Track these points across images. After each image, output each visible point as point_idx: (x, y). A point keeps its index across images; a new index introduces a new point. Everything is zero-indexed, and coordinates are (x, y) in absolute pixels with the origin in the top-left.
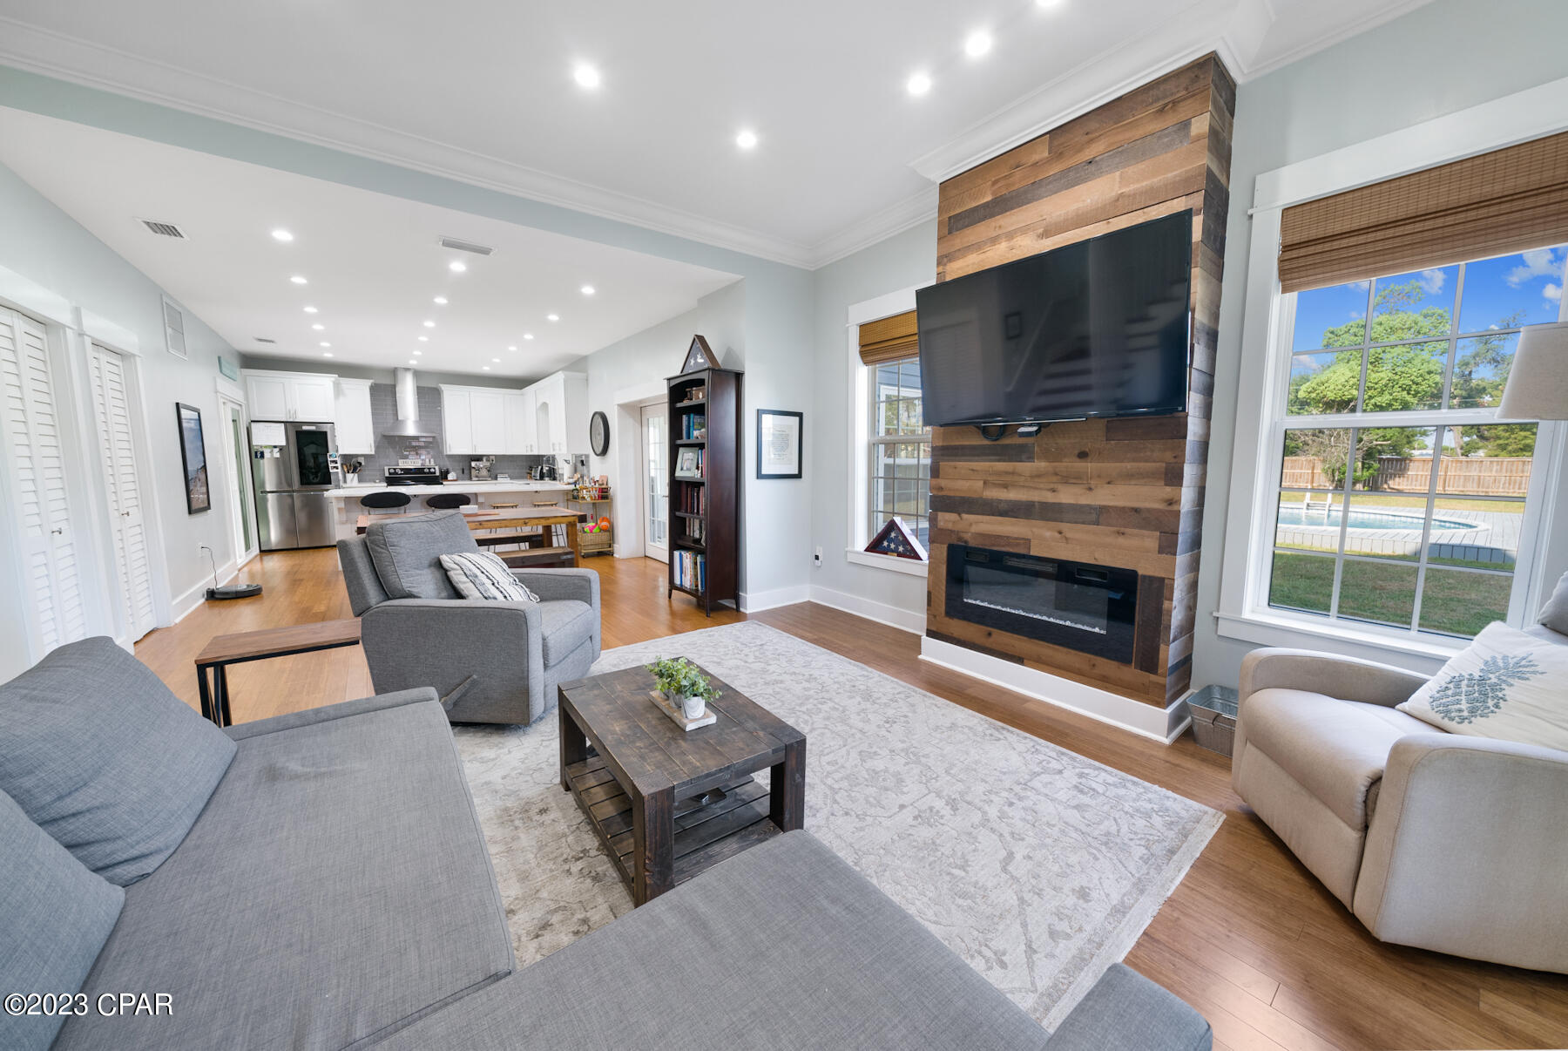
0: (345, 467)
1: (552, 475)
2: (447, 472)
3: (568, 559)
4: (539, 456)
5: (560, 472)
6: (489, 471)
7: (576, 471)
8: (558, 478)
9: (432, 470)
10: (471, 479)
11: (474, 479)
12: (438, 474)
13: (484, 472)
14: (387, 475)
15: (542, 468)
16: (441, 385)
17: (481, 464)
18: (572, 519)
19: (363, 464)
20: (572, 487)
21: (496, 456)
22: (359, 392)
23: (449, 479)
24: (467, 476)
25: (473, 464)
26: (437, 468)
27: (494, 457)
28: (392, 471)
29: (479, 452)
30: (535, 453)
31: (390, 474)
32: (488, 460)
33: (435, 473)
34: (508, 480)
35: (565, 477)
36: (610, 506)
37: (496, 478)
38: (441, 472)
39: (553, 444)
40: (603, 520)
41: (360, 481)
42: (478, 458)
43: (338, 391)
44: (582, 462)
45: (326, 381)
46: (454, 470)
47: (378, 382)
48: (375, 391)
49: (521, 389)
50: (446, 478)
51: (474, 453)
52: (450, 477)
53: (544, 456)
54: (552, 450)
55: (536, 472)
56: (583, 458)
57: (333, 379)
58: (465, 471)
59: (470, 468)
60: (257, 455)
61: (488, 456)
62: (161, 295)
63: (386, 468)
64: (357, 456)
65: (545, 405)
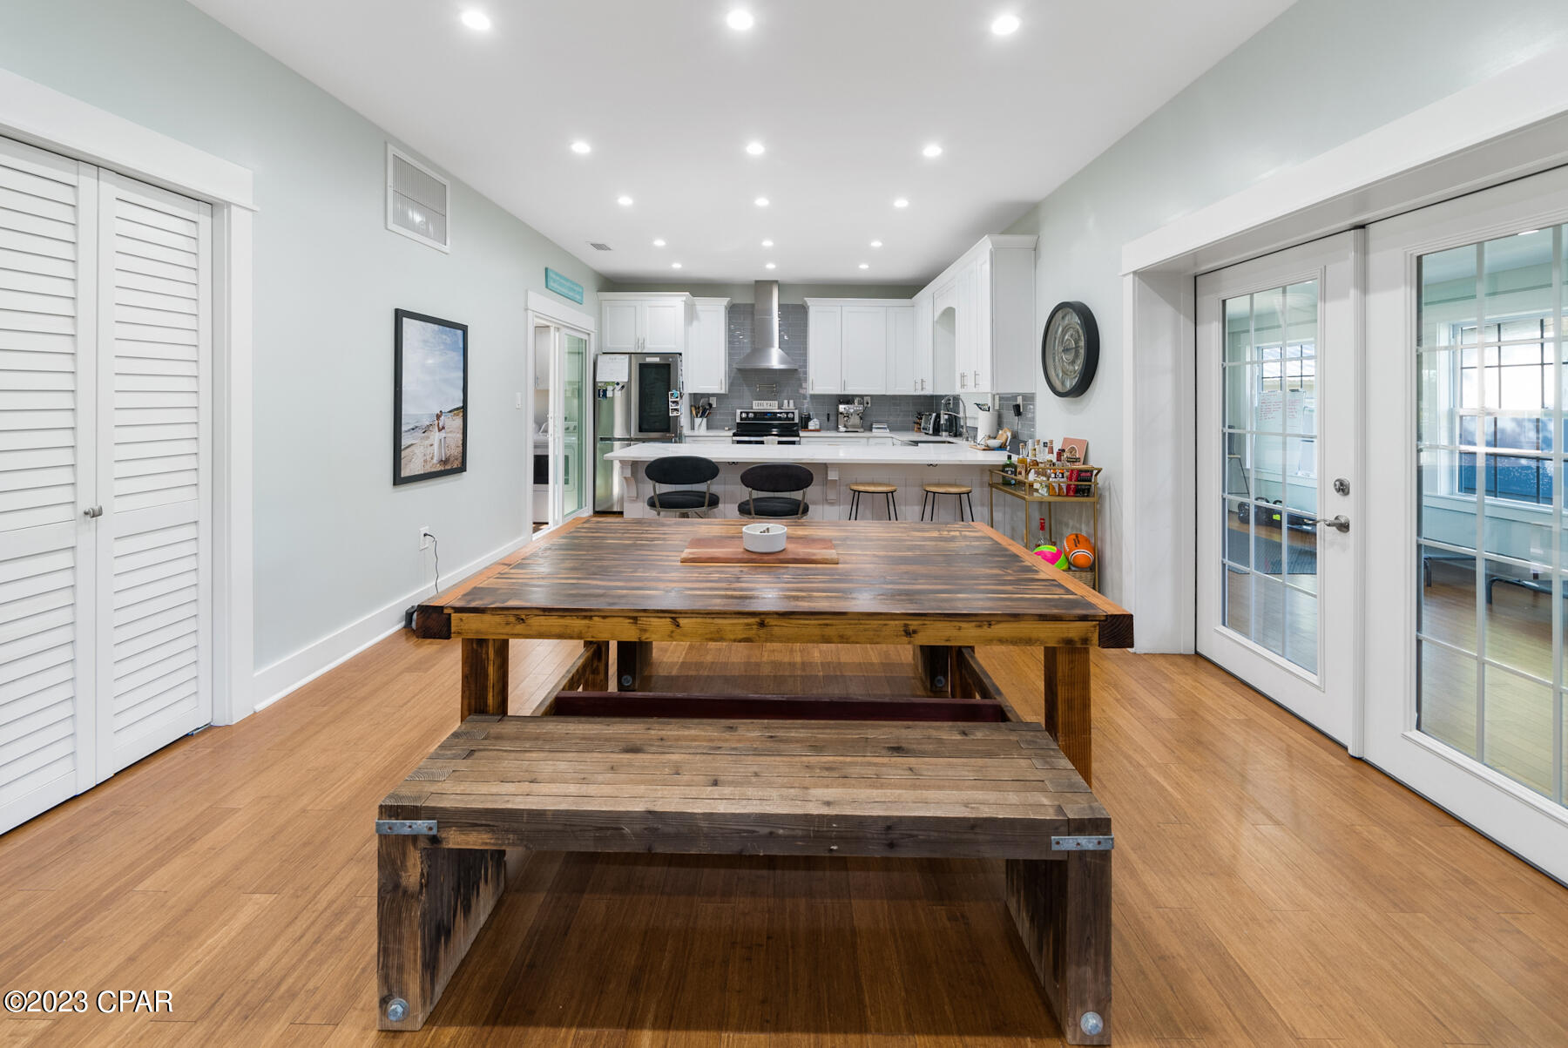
0: (693, 409)
1: (954, 428)
2: (808, 419)
3: (1082, 854)
4: (932, 397)
5: (970, 423)
6: (861, 418)
7: (1000, 423)
8: (965, 435)
9: (790, 416)
10: (837, 429)
11: (842, 428)
12: (797, 421)
13: (855, 420)
14: (738, 421)
15: (938, 416)
16: (806, 299)
17: (851, 408)
18: (1074, 630)
19: (714, 406)
20: (1000, 458)
21: (871, 396)
22: (714, 311)
23: (810, 428)
24: (832, 424)
25: (842, 408)
26: (796, 412)
27: (869, 399)
28: (744, 415)
29: (850, 391)
30: (928, 391)
31: (741, 419)
32: (860, 403)
33: (793, 419)
34: (887, 433)
35: (981, 435)
36: (1096, 513)
37: (871, 430)
38: (801, 418)
39: (963, 376)
40: (1077, 541)
41: (709, 427)
42: (847, 399)
43: (691, 314)
44: (1017, 408)
45: (675, 303)
46: (817, 416)
47: (738, 301)
48: (733, 311)
49: (911, 298)
50: (805, 427)
51: (843, 393)
52: (812, 425)
53: (942, 397)
54: (958, 384)
55: (928, 421)
56: (1020, 401)
57: (684, 298)
58: (831, 418)
59: (838, 413)
60: (600, 393)
61: (862, 397)
62: (386, 143)
63: (739, 411)
64: (709, 395)
65: (949, 313)
